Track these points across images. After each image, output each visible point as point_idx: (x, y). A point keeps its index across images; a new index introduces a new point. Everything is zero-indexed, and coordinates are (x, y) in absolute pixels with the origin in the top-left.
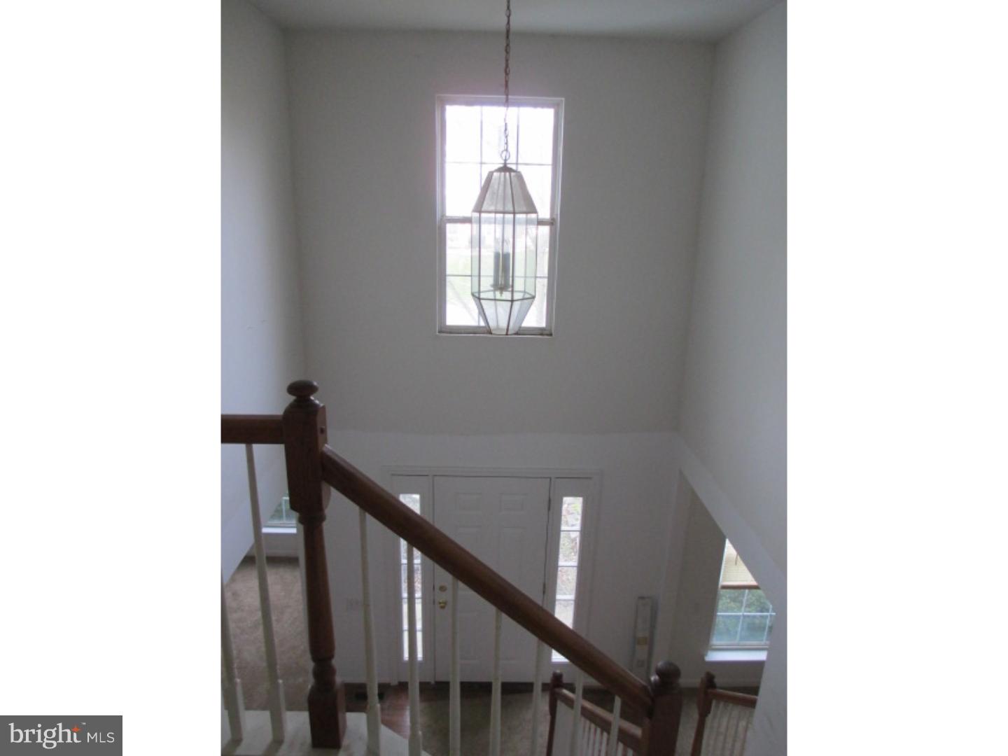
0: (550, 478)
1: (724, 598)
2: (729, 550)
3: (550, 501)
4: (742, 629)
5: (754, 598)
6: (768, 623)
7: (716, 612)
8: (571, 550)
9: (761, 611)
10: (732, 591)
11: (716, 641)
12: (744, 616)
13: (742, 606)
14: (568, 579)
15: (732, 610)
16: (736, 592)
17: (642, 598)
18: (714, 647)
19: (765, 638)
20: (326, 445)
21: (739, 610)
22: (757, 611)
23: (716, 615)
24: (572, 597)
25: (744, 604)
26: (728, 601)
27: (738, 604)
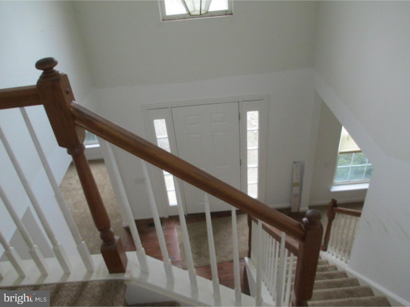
0: (239, 102)
1: (340, 158)
2: (344, 132)
3: (239, 114)
4: (351, 174)
5: (357, 157)
6: (365, 169)
7: (337, 166)
8: (255, 139)
9: (362, 163)
10: (345, 154)
11: (336, 181)
12: (352, 167)
13: (351, 162)
14: (254, 155)
15: (345, 164)
16: (347, 155)
17: (295, 162)
18: (335, 184)
19: (363, 177)
20: (73, 101)
21: (349, 163)
22: (359, 164)
23: (337, 168)
24: (256, 165)
25: (352, 160)
26: (343, 159)
27: (348, 161)
